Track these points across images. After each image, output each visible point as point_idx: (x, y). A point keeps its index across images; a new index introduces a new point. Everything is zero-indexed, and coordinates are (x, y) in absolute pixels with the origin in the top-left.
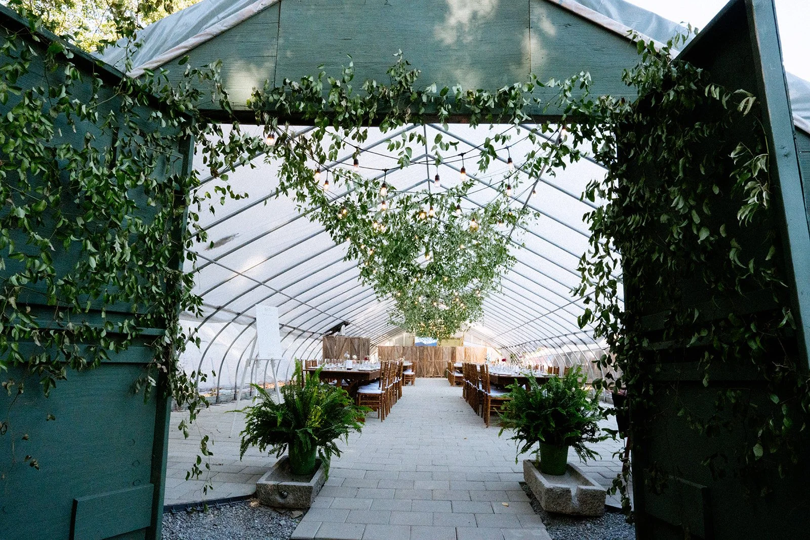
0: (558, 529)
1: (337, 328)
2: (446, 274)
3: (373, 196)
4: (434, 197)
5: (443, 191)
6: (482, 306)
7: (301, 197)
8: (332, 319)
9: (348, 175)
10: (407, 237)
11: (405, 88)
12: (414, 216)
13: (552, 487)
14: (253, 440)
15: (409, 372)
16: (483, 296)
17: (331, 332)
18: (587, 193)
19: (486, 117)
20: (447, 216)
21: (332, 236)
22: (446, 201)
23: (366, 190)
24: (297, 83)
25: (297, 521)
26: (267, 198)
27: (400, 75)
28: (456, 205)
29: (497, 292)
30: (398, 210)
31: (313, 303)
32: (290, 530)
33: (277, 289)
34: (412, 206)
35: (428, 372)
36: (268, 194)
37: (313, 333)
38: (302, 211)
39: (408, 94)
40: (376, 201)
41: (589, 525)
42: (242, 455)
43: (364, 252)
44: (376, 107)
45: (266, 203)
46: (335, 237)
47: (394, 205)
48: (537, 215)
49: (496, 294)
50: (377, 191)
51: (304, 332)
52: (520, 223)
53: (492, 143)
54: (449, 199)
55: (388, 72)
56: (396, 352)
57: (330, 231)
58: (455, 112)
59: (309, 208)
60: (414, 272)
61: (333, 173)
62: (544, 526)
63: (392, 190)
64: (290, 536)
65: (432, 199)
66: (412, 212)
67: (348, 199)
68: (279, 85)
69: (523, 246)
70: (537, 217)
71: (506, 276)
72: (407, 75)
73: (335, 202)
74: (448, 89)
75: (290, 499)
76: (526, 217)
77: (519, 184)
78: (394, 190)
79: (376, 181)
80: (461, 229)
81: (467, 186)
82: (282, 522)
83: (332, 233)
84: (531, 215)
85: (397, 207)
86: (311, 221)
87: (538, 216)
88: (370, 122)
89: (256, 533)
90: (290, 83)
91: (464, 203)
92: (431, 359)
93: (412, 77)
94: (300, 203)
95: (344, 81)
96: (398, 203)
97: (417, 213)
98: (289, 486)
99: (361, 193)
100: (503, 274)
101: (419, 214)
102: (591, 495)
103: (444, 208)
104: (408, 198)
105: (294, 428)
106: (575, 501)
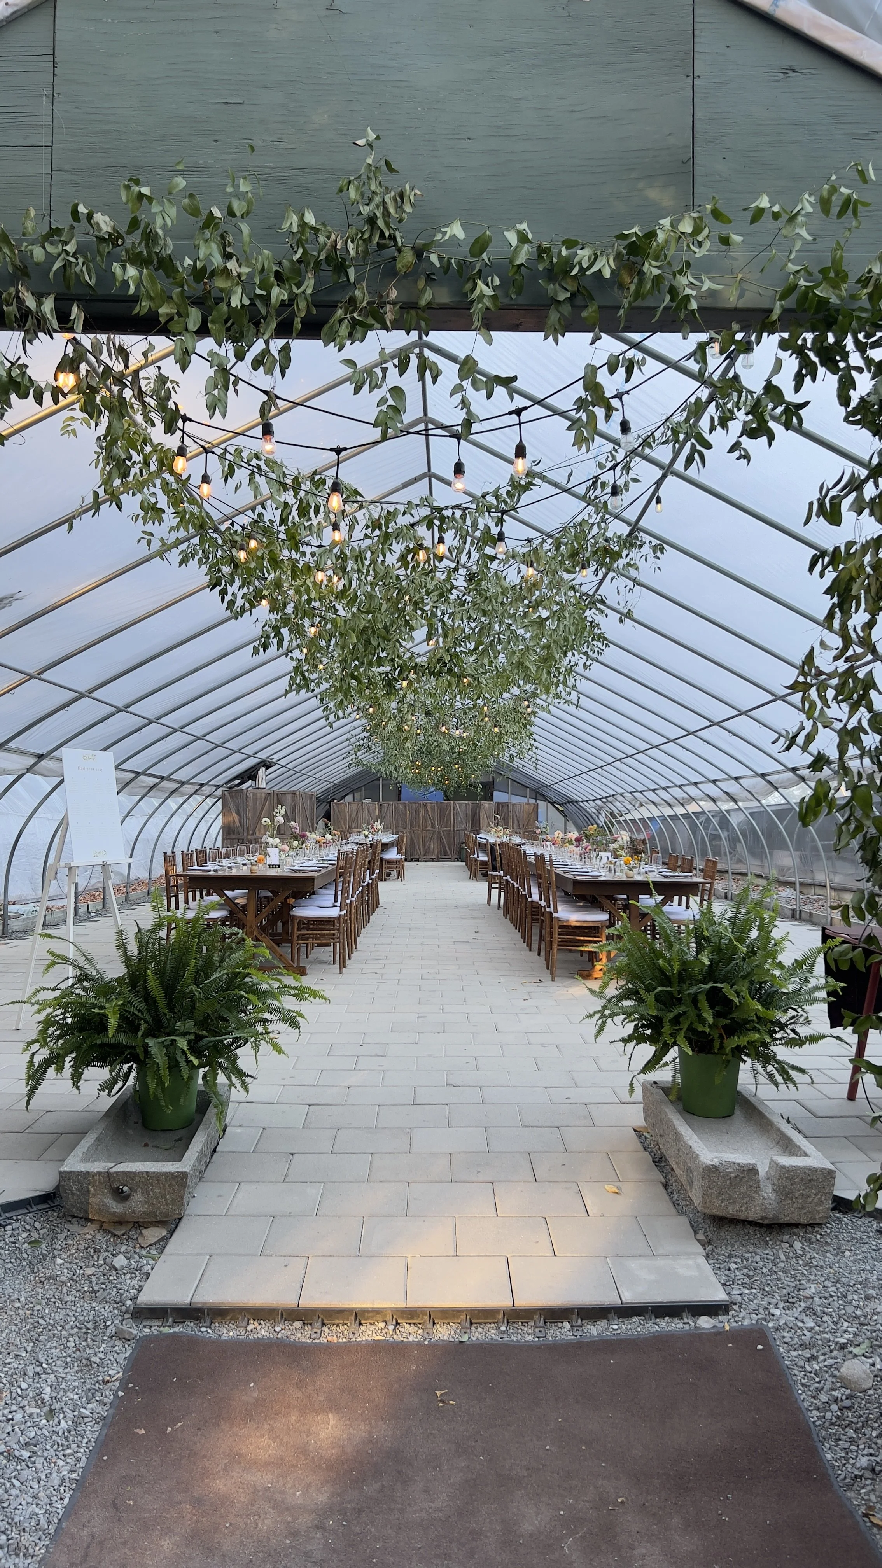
0: (730, 1256)
1: (250, 774)
2: (469, 671)
3: (312, 510)
4: (447, 513)
5: (464, 500)
6: (533, 729)
7: (152, 511)
8: (238, 757)
9: (254, 462)
10: (389, 600)
11: (382, 234)
12: (403, 558)
13: (716, 1162)
14: (55, 1060)
15: (392, 854)
16: (537, 710)
17: (237, 782)
18: (821, 504)
19: (585, 314)
20: (475, 556)
21: (223, 600)
22: (475, 524)
23: (295, 497)
24: (107, 218)
25: (154, 1252)
26: (74, 517)
27: (371, 200)
28: (495, 531)
29: (562, 701)
30: (368, 542)
31: (197, 729)
32: (135, 1282)
33: (120, 705)
34: (398, 535)
35: (427, 851)
36: (76, 506)
37: (202, 785)
38: (156, 545)
39: (392, 251)
40: (319, 523)
41: (798, 1245)
42: (30, 1095)
43: (297, 630)
44: (312, 282)
45: (71, 528)
46: (232, 603)
47: (359, 532)
48: (658, 549)
49: (562, 706)
50: (321, 501)
51: (183, 783)
52: (621, 567)
53: (603, 377)
54: (480, 520)
55: (341, 190)
56: (366, 814)
57: (218, 588)
58: (506, 301)
59: (171, 538)
60: (403, 669)
61: (222, 457)
62: (700, 1249)
63: (353, 499)
64: (134, 1299)
65: (442, 519)
66: (398, 548)
67: (260, 515)
68: (63, 221)
69: (629, 615)
70: (659, 554)
71: (587, 673)
72: (387, 199)
73: (232, 524)
74: (490, 239)
75: (137, 1204)
76: (634, 554)
77: (631, 484)
78: (359, 499)
79: (317, 477)
80: (503, 582)
81: (518, 487)
82: (120, 1261)
83: (223, 593)
84: (646, 549)
85: (366, 536)
86: (181, 564)
87: (662, 550)
88: (297, 325)
89: (57, 1294)
90: (90, 216)
91: (510, 527)
92: (433, 827)
93: (399, 208)
94: (149, 527)
95: (231, 213)
96: (367, 527)
97: (408, 551)
98: (134, 1173)
99: (286, 504)
100: (580, 669)
101: (414, 551)
102: (802, 1179)
103: (469, 539)
104: (391, 516)
105: (145, 1036)
106: (768, 1192)
